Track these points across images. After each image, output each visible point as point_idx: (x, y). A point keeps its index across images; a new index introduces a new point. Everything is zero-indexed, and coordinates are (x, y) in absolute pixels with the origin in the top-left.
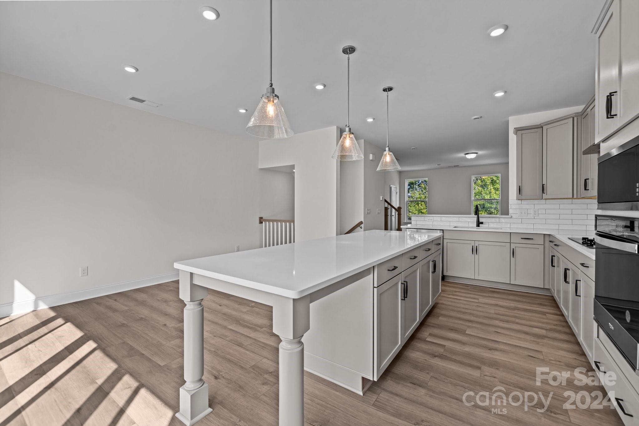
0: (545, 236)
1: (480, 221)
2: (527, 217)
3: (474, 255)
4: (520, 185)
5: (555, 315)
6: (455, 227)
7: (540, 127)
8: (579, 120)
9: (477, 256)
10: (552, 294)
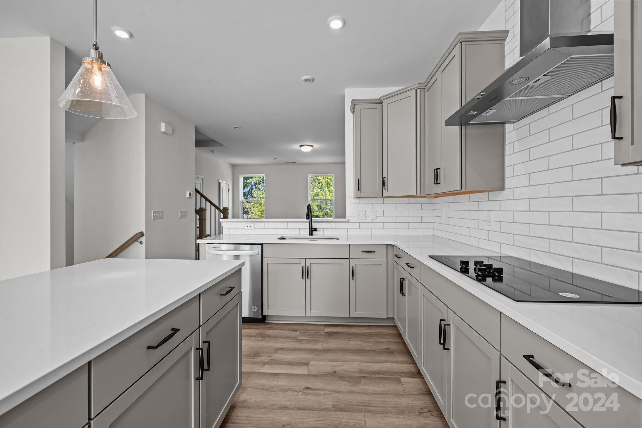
0: (388, 246)
1: (313, 228)
2: (365, 221)
3: (304, 280)
4: (359, 178)
5: (411, 377)
6: (282, 238)
7: (380, 102)
8: (422, 93)
9: (308, 281)
10: (395, 323)
